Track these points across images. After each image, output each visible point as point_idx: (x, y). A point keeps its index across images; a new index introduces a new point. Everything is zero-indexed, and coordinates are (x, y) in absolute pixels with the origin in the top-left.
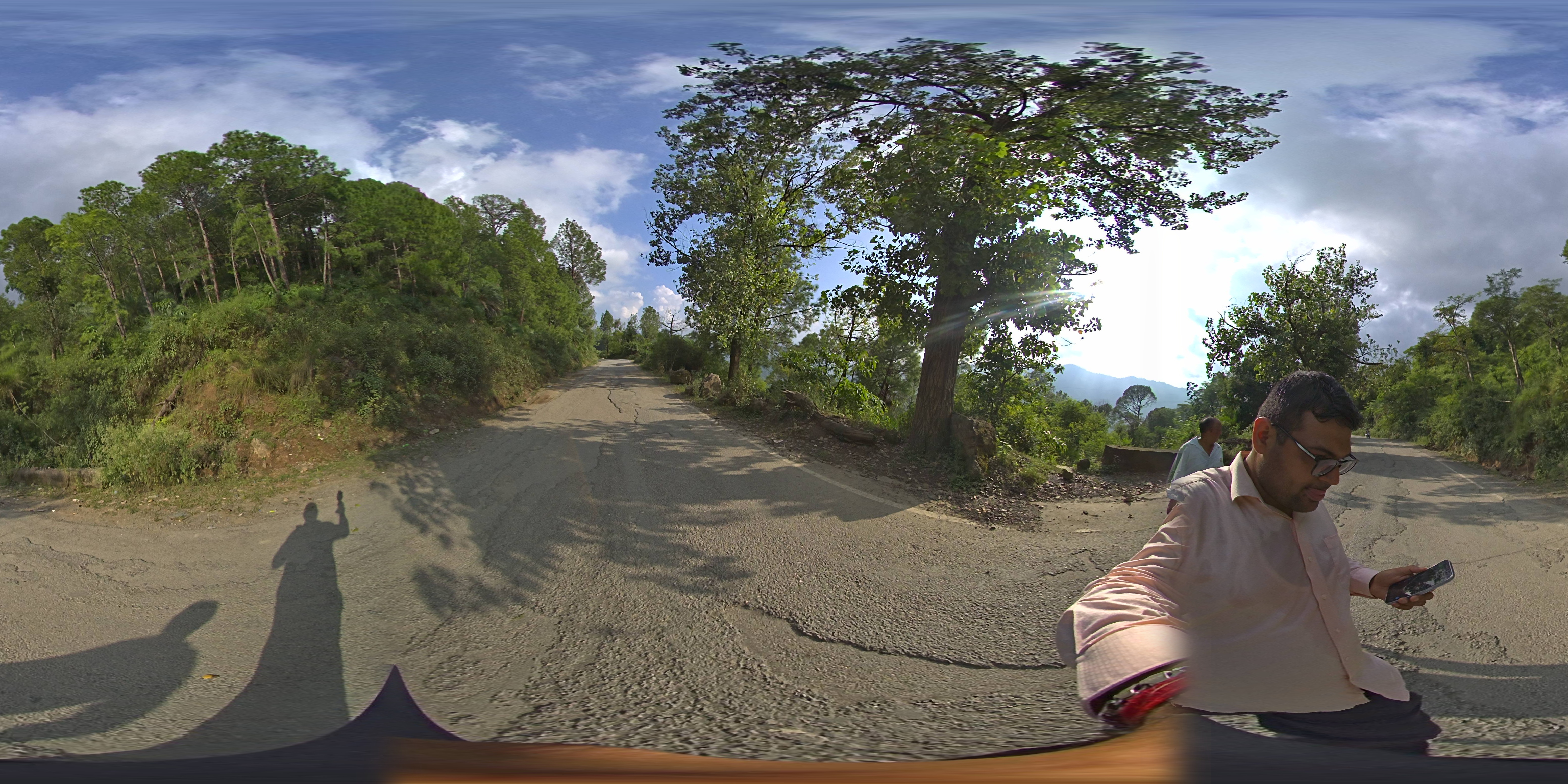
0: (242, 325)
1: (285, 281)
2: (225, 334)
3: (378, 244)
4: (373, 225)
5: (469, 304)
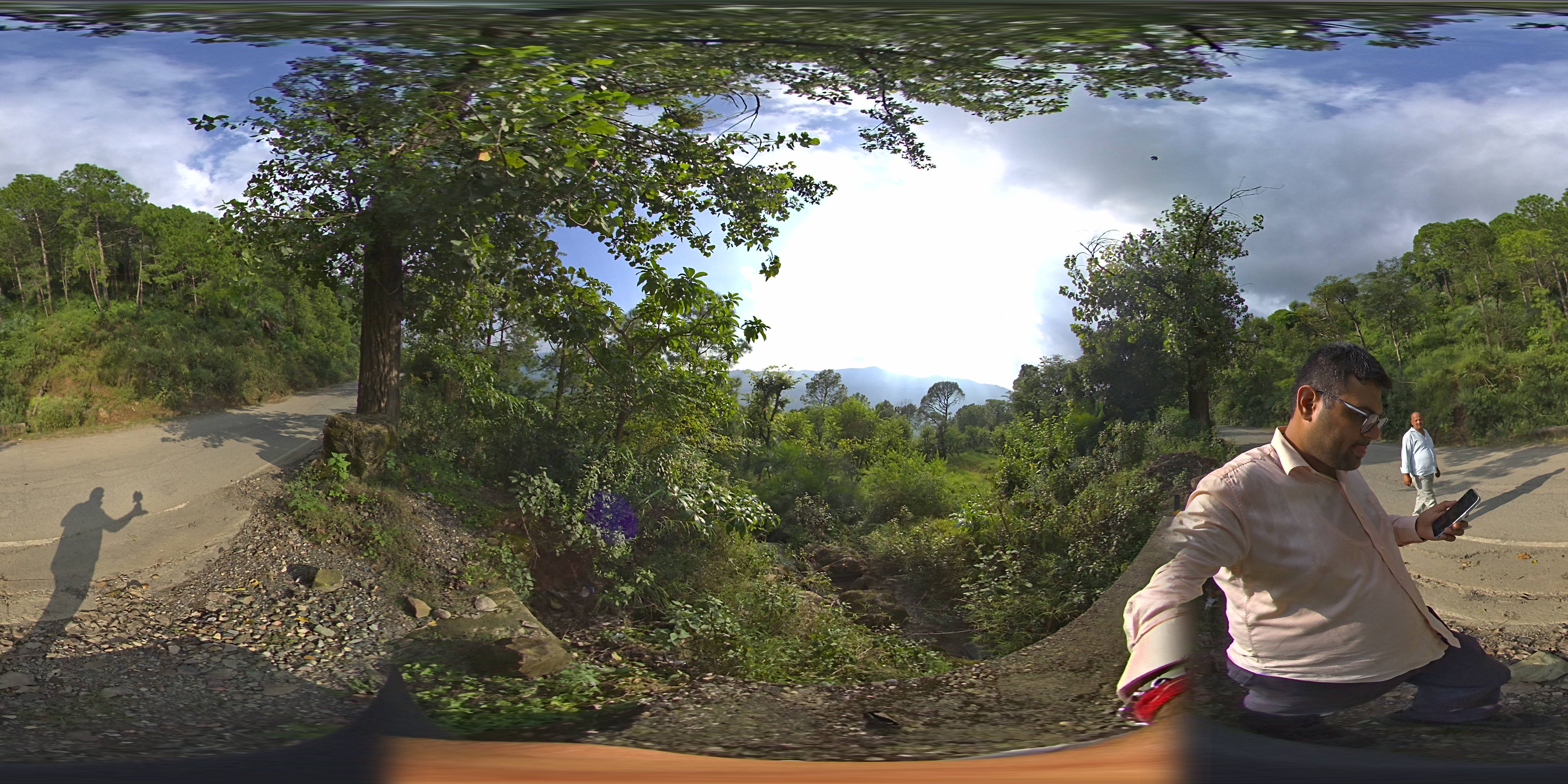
1: (107, 300)
3: (180, 275)
4: (178, 258)
5: (248, 326)
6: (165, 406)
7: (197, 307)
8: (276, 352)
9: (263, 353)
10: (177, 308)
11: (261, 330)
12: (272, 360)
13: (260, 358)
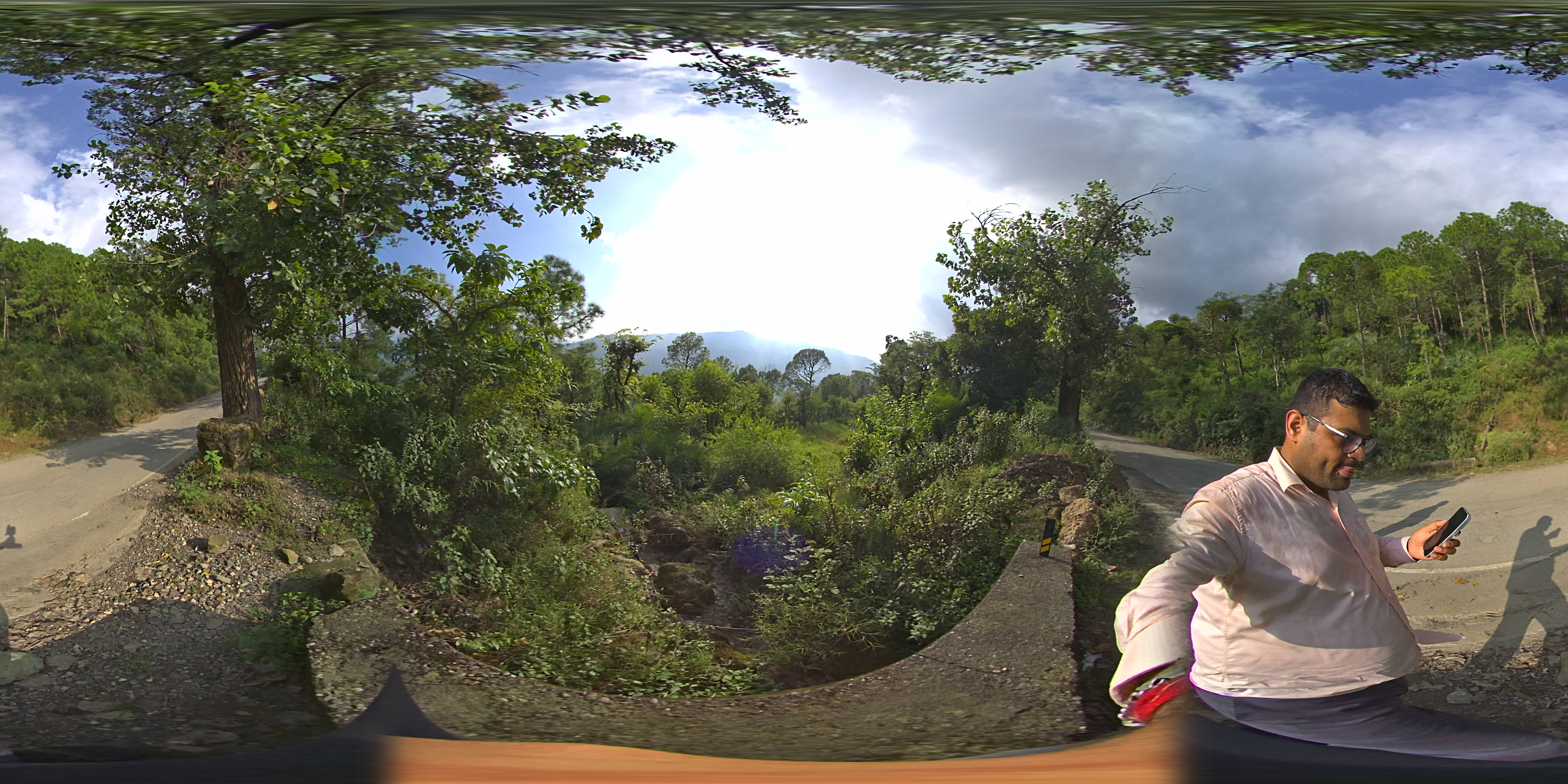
3: (42, 308)
4: (39, 291)
5: (112, 351)
7: (61, 337)
8: (141, 373)
9: (129, 376)
10: (42, 340)
11: (124, 354)
12: (138, 382)
13: (127, 382)
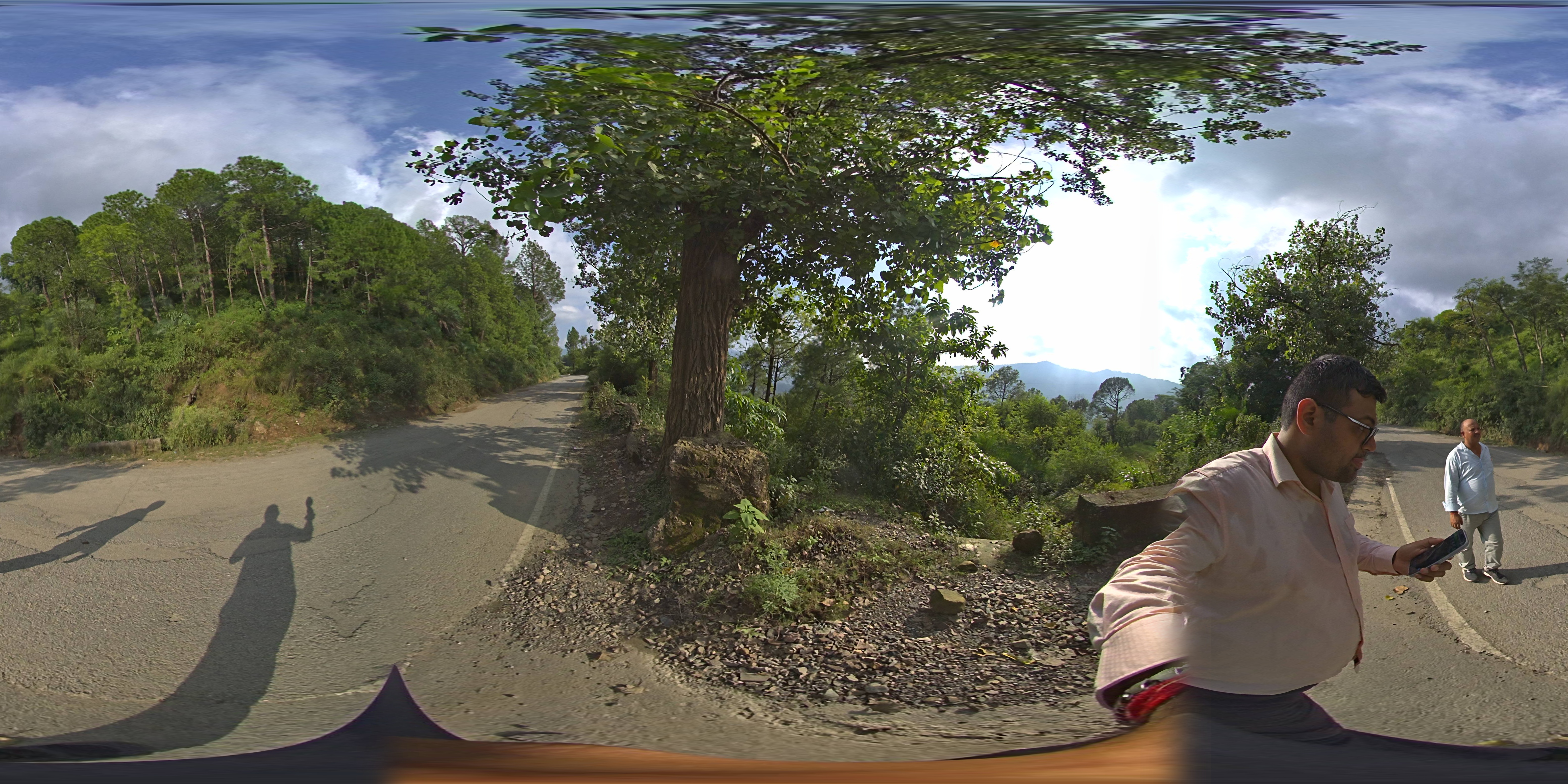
0: (240, 339)
1: (273, 298)
2: (228, 346)
3: (352, 271)
4: (349, 253)
5: (427, 326)
6: (337, 418)
7: (371, 305)
8: (456, 354)
9: (444, 356)
10: (348, 308)
11: (439, 331)
12: (454, 363)
13: (442, 361)
